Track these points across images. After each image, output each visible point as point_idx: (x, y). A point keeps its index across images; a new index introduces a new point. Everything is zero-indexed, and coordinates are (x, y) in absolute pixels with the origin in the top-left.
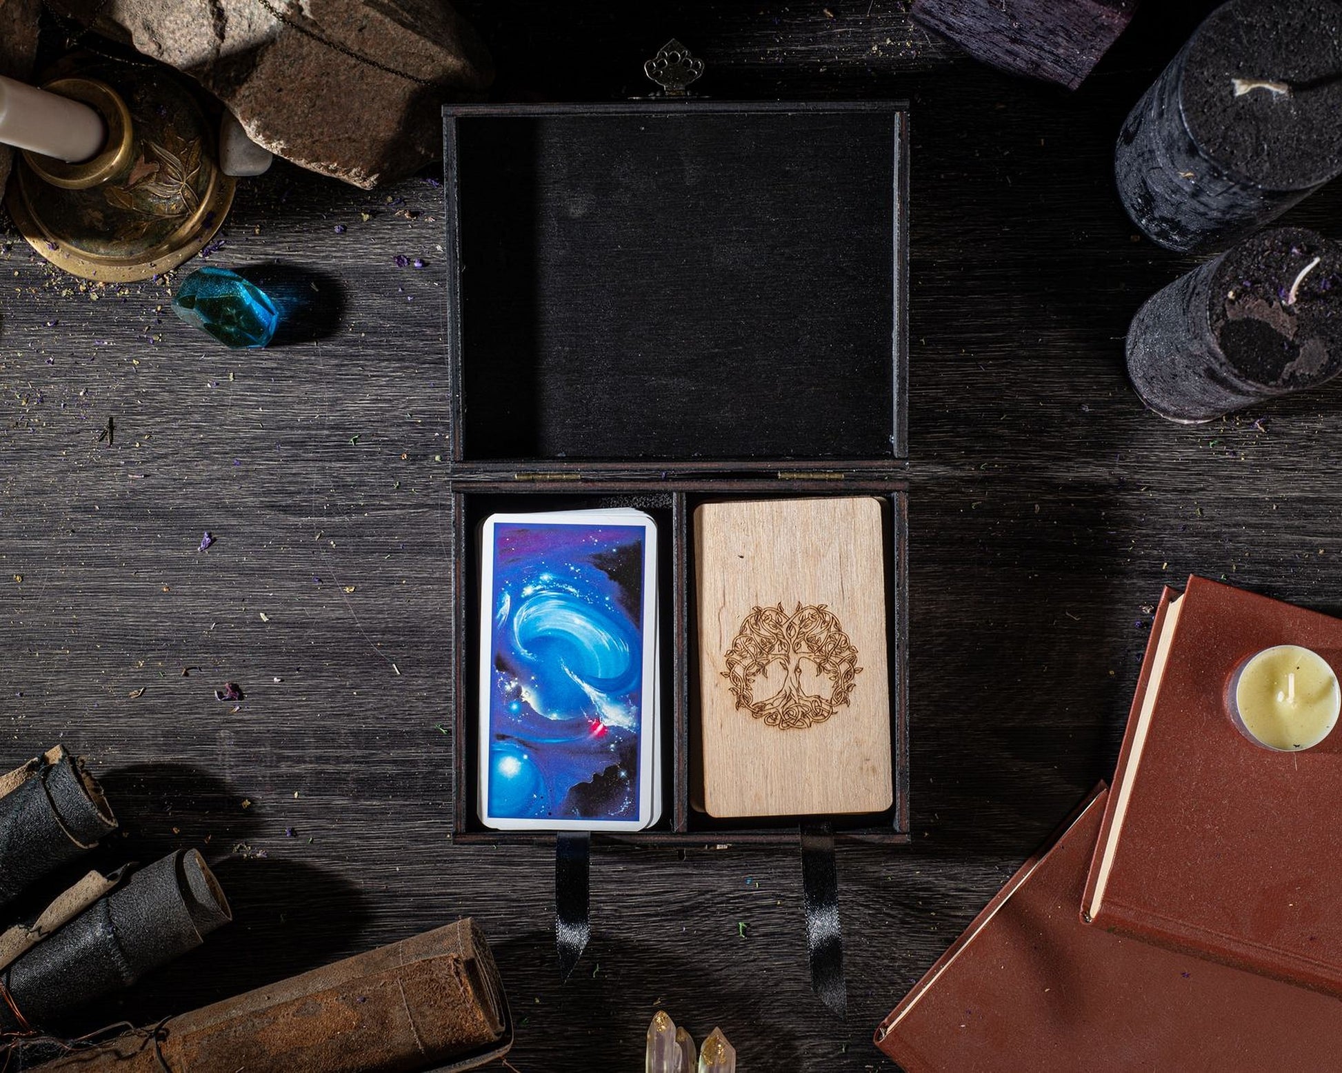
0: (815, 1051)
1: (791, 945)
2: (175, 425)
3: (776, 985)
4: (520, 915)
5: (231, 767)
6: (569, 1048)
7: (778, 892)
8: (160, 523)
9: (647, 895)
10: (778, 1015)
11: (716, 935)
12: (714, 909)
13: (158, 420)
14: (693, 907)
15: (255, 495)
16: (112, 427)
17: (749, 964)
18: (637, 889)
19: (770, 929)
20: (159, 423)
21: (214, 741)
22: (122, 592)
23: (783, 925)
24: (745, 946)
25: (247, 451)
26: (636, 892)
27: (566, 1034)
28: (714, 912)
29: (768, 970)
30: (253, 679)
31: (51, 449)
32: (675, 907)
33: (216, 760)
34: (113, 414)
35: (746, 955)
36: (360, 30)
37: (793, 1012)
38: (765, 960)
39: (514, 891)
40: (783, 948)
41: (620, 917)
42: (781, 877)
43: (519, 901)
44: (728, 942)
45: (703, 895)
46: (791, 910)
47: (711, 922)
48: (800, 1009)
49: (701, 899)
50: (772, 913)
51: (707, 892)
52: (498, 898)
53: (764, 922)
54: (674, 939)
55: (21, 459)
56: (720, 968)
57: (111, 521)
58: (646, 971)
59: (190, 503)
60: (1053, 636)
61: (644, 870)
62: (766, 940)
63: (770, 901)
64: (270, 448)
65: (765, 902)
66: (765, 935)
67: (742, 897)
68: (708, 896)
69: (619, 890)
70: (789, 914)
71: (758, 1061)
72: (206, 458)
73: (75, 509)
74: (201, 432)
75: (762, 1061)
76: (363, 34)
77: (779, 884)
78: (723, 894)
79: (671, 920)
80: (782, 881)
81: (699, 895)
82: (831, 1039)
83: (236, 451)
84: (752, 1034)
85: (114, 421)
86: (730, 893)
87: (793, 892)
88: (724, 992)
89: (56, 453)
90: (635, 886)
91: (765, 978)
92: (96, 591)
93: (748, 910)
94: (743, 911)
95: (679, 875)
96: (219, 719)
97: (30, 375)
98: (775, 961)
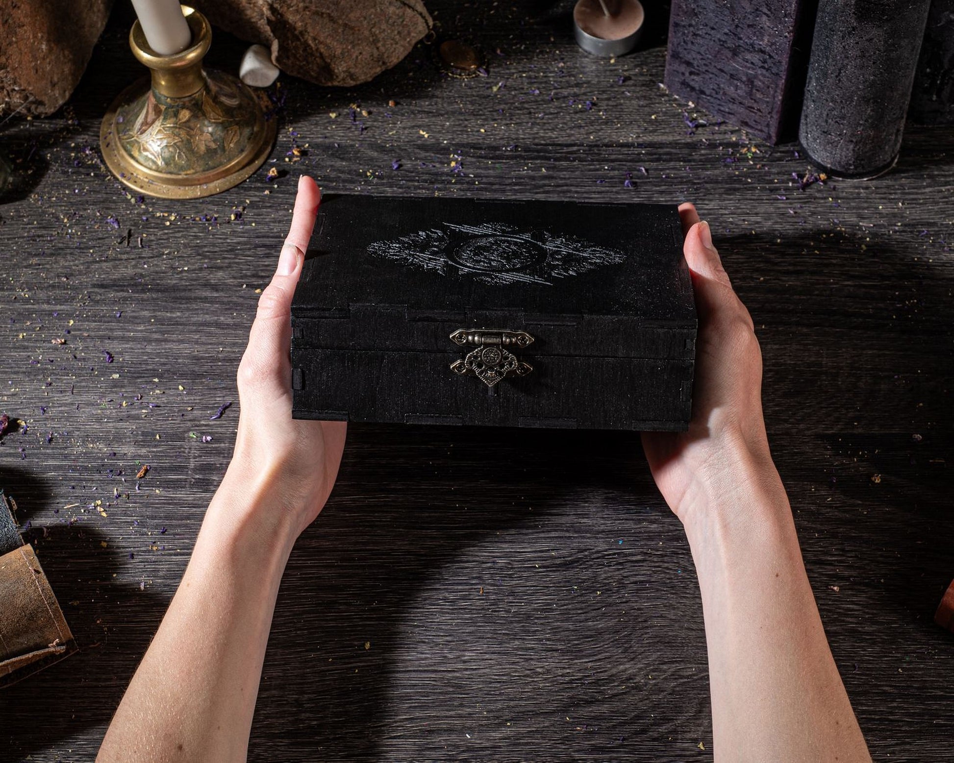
0: (681, 673)
1: (658, 590)
2: (177, 235)
3: (645, 621)
5: (195, 457)
6: (466, 669)
7: (645, 551)
8: (160, 295)
9: (535, 551)
10: (647, 645)
11: (593, 583)
12: (591, 563)
13: (166, 231)
14: (572, 562)
15: (234, 278)
16: (130, 235)
17: (622, 605)
18: (526, 548)
19: (641, 578)
20: (166, 234)
21: (183, 439)
22: (123, 339)
23: (650, 575)
24: (618, 591)
25: (231, 250)
26: (526, 550)
27: (463, 658)
28: (591, 565)
29: (639, 609)
30: (219, 397)
31: (82, 248)
32: (558, 561)
33: (184, 452)
34: (133, 228)
35: (619, 598)
37: (661, 642)
38: (636, 602)
39: (422, 548)
40: (652, 592)
41: (512, 568)
42: (648, 540)
44: (604, 588)
45: (582, 552)
46: (657, 564)
47: (589, 573)
48: (667, 640)
49: (580, 555)
50: (642, 566)
51: (586, 550)
52: (409, 554)
53: (634, 573)
54: (556, 586)
55: (59, 254)
56: (597, 608)
57: (121, 293)
58: (535, 610)
59: (183, 283)
60: (859, 372)
61: (532, 533)
62: (635, 587)
63: (639, 557)
64: (250, 249)
65: (634, 558)
66: (635, 583)
67: (615, 554)
68: (586, 553)
69: (512, 548)
70: (655, 567)
71: (631, 681)
72: (199, 255)
73: (94, 286)
74: (198, 239)
75: (635, 681)
77: (646, 545)
78: (599, 552)
79: (554, 571)
80: (649, 543)
81: (578, 552)
82: (695, 664)
83: (222, 251)
84: (626, 660)
85: (132, 232)
86: (606, 551)
87: (658, 551)
88: (600, 626)
89: (85, 251)
90: (525, 545)
91: (636, 616)
92: (102, 338)
93: (621, 564)
94: (616, 564)
95: (562, 537)
96: (189, 424)
97: (72, 204)
98: (644, 602)
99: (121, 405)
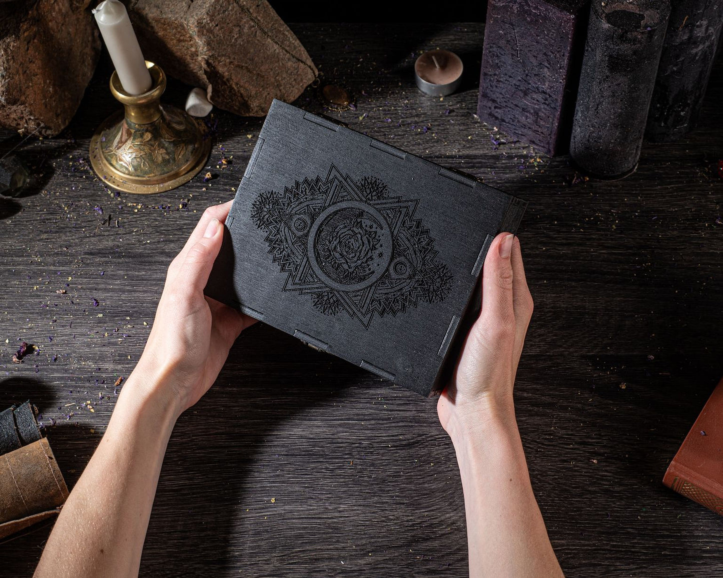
2: (142, 218)
4: (314, 446)
6: (341, 517)
8: (131, 259)
9: (388, 436)
11: (428, 457)
12: (427, 444)
13: (135, 216)
14: (414, 443)
16: (110, 218)
17: (448, 472)
18: (382, 433)
20: (135, 218)
22: (105, 290)
24: (445, 463)
25: (180, 229)
27: (339, 509)
28: (427, 445)
31: (77, 228)
32: (404, 443)
34: (112, 214)
35: (446, 467)
36: (258, 6)
39: (312, 434)
41: (372, 447)
43: (314, 439)
44: (436, 461)
45: (421, 436)
47: (425, 451)
49: (419, 439)
51: (423, 435)
52: (302, 437)
54: (403, 459)
55: (61, 232)
56: (431, 474)
57: (104, 259)
58: (388, 475)
59: (147, 251)
60: (610, 313)
61: (387, 423)
67: (443, 438)
68: (424, 437)
69: (373, 433)
71: (454, 525)
72: (158, 232)
73: (86, 253)
74: (156, 221)
75: (457, 525)
76: (258, 8)
78: (432, 436)
79: (402, 449)
81: (418, 436)
83: (173, 230)
84: (451, 510)
85: (112, 216)
86: (437, 435)
88: (433, 487)
89: (79, 230)
92: (91, 289)
93: (447, 444)
94: (444, 445)
95: (407, 426)
97: (70, 197)
99: (104, 335)
